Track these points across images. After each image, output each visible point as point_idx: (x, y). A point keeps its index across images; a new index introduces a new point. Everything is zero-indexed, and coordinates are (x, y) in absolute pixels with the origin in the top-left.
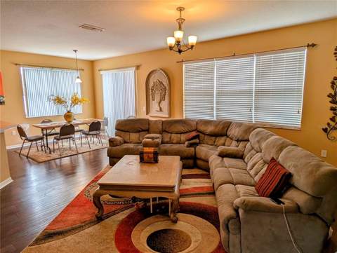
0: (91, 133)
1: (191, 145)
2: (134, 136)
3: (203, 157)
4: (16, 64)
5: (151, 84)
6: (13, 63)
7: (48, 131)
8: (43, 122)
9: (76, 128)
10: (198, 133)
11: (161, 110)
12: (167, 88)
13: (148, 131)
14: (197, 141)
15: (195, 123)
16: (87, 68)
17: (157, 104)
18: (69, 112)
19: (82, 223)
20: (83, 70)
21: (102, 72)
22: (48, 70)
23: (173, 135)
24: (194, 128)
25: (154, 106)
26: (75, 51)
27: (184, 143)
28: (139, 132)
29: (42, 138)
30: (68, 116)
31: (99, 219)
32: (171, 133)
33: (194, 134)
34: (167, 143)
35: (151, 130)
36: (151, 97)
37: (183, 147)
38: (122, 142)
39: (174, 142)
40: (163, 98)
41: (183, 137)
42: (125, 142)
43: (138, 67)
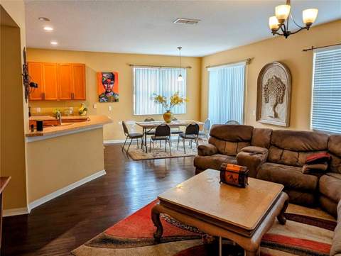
0: (187, 136)
1: (310, 172)
2: (230, 147)
3: (331, 194)
4: (130, 65)
5: (265, 82)
6: (127, 64)
7: (147, 130)
8: (146, 120)
9: (172, 130)
10: (329, 155)
11: (276, 116)
12: (287, 86)
13: (250, 142)
14: (325, 167)
15: (326, 139)
16: (194, 65)
17: (272, 108)
18: (168, 112)
19: (139, 238)
20: (190, 67)
21: (209, 69)
22: (157, 69)
23: (286, 153)
24: (323, 146)
25: (268, 110)
26: (180, 48)
27: (302, 167)
28: (237, 141)
29: (141, 136)
30: (167, 116)
31: (157, 240)
32: (283, 149)
33: (322, 154)
34: (276, 162)
35: (254, 141)
36: (263, 98)
37: (299, 172)
38: (214, 152)
39: (287, 162)
40: (280, 100)
41: (302, 158)
42: (219, 152)
43: (249, 61)
